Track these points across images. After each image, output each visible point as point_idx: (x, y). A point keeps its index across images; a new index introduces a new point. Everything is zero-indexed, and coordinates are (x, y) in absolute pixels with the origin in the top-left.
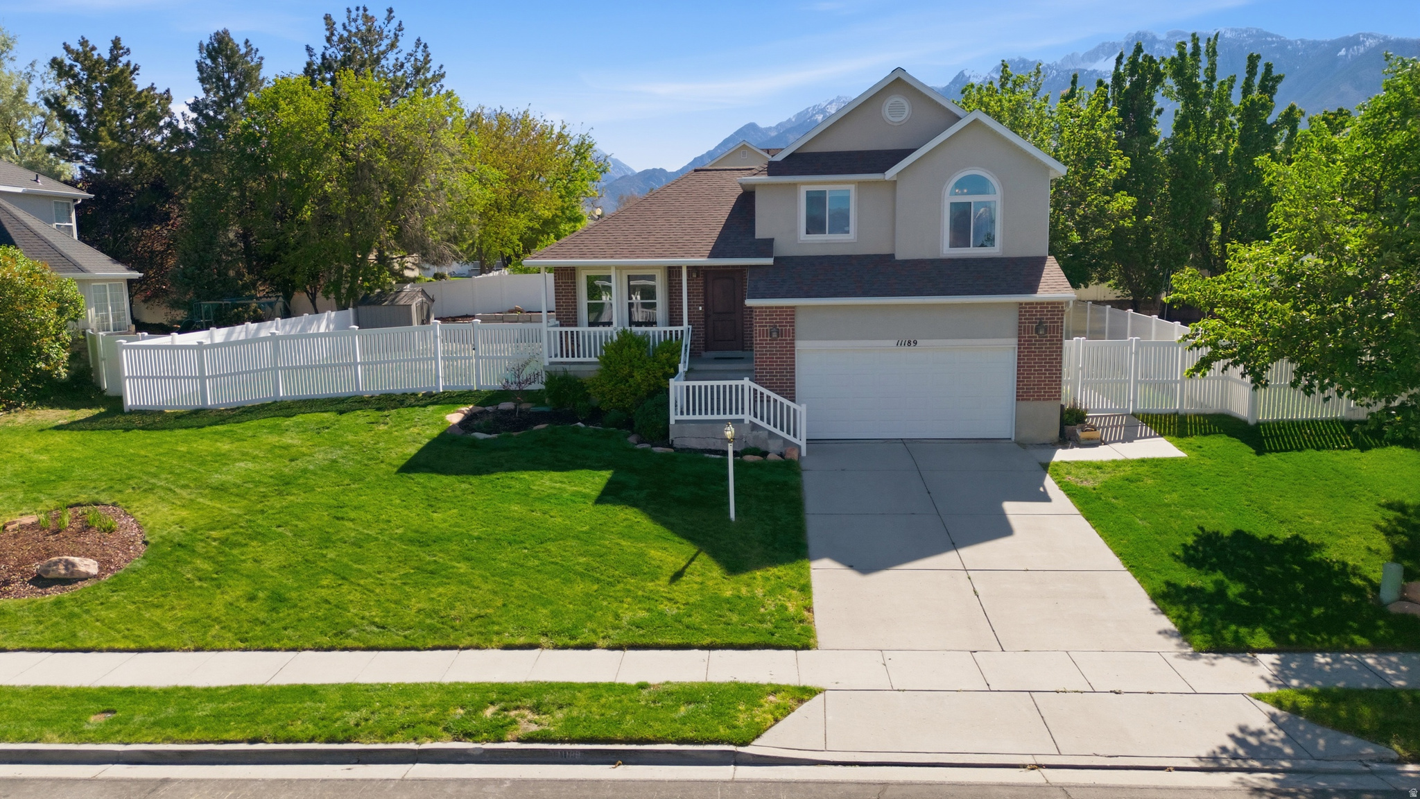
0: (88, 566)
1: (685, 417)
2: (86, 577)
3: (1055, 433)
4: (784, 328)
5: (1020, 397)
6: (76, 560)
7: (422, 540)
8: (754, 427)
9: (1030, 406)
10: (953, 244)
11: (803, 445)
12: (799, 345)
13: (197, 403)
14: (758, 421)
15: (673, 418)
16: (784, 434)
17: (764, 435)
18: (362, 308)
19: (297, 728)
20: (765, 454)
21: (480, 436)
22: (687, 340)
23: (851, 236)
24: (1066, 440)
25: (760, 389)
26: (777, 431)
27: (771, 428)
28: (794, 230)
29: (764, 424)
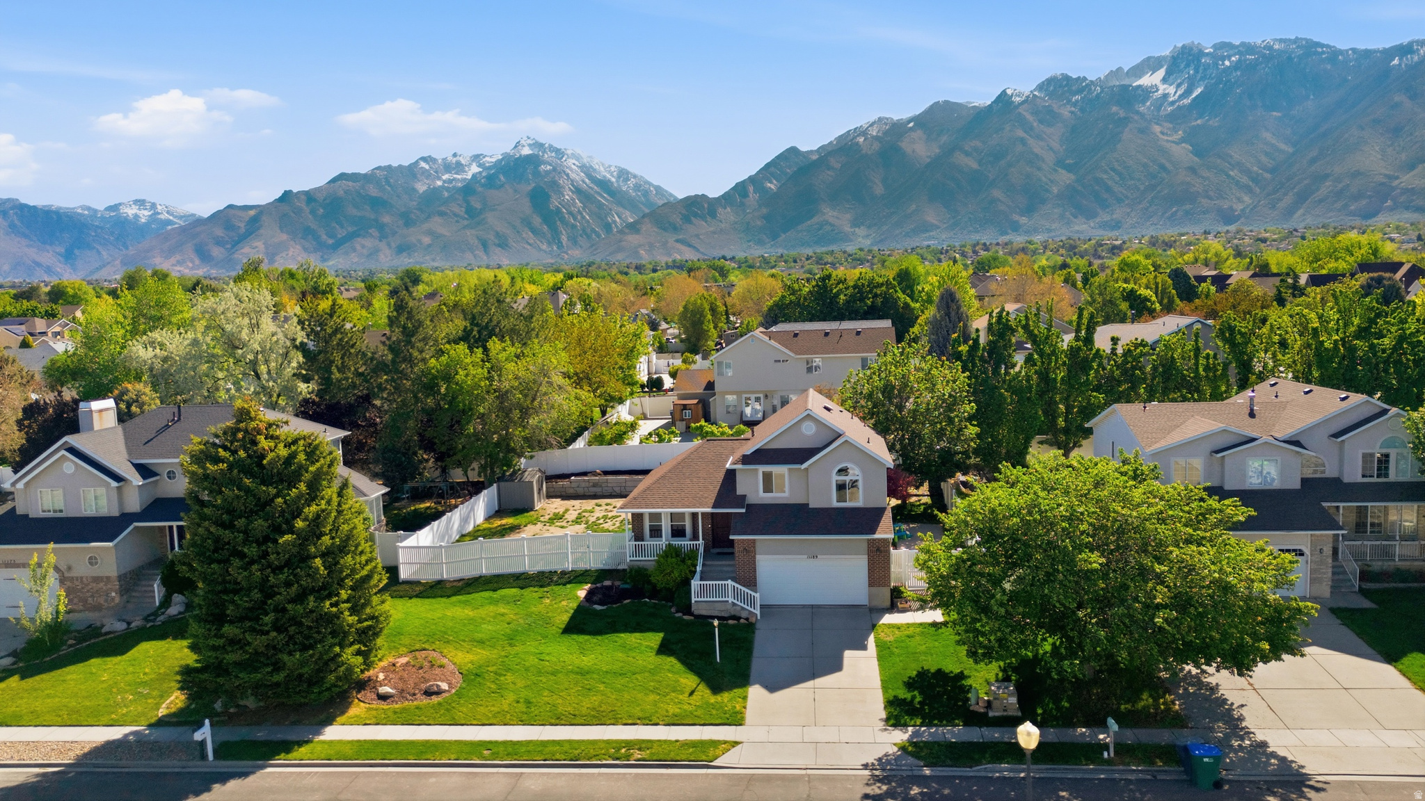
0: (444, 686)
1: (699, 599)
2: (445, 691)
3: (887, 603)
4: (750, 549)
5: (871, 584)
6: (439, 683)
7: (583, 673)
8: (734, 604)
9: (874, 589)
10: (838, 501)
11: (758, 612)
12: (758, 557)
13: (438, 577)
14: (735, 601)
15: (693, 600)
16: (749, 608)
17: (739, 608)
18: (502, 484)
19: (558, 756)
20: (738, 618)
21: (598, 607)
22: (701, 550)
23: (786, 494)
24: (893, 608)
25: (737, 585)
26: (745, 606)
27: (742, 605)
28: (757, 491)
29: (739, 603)
